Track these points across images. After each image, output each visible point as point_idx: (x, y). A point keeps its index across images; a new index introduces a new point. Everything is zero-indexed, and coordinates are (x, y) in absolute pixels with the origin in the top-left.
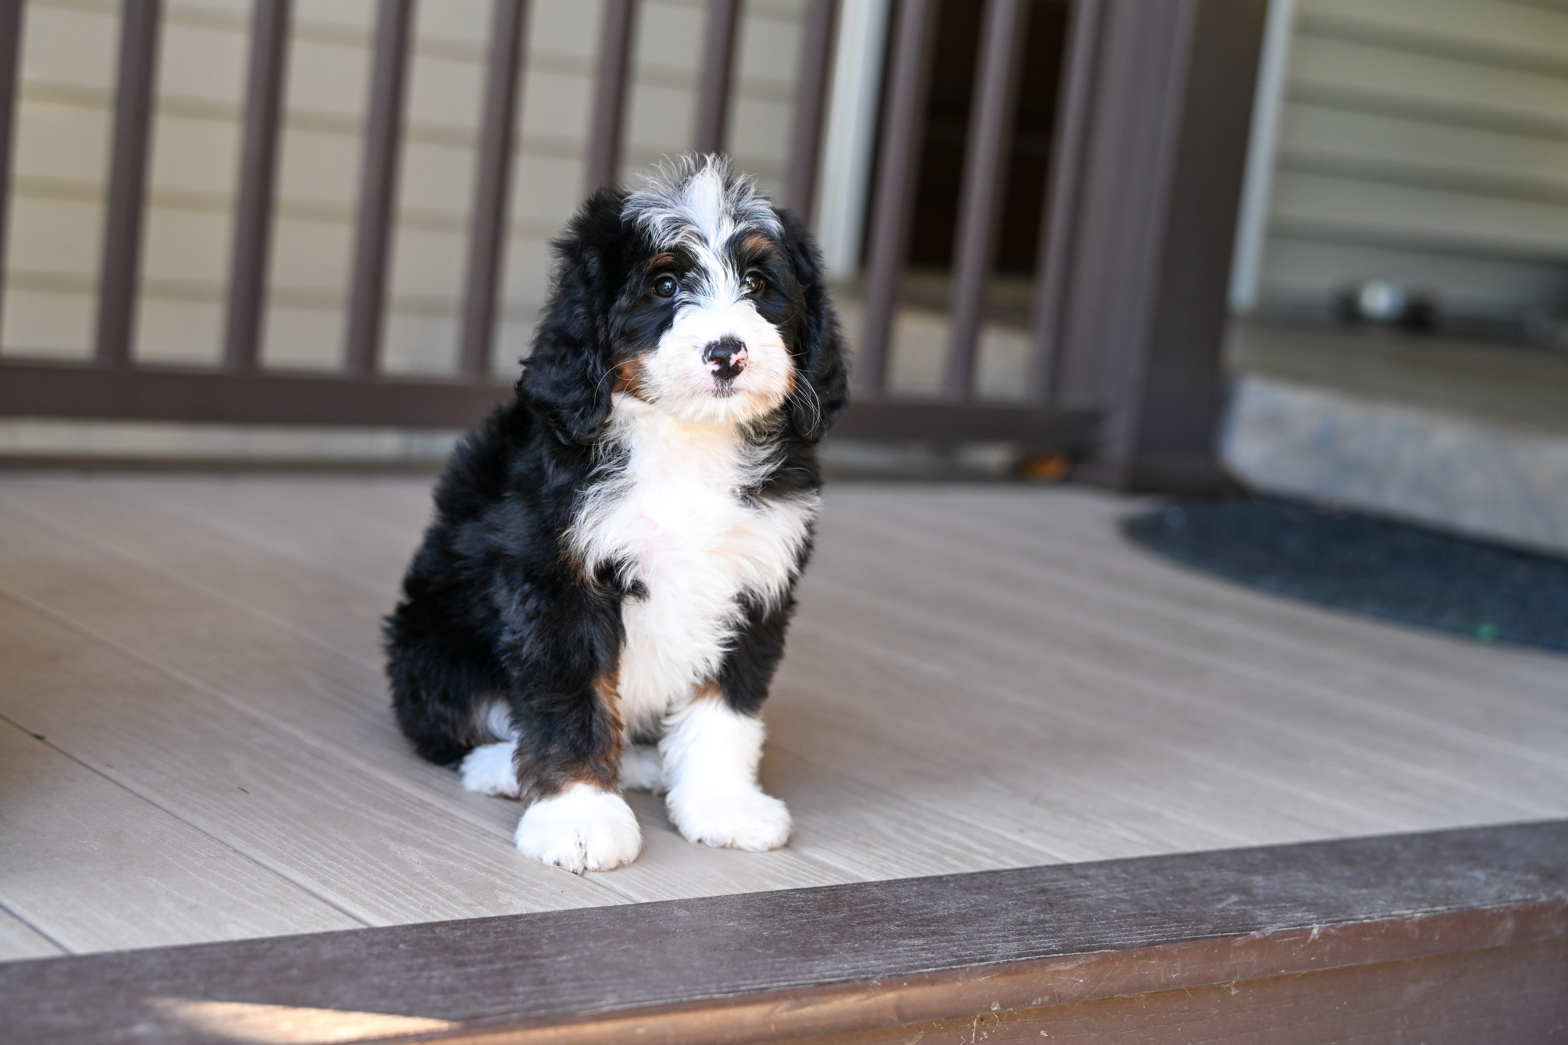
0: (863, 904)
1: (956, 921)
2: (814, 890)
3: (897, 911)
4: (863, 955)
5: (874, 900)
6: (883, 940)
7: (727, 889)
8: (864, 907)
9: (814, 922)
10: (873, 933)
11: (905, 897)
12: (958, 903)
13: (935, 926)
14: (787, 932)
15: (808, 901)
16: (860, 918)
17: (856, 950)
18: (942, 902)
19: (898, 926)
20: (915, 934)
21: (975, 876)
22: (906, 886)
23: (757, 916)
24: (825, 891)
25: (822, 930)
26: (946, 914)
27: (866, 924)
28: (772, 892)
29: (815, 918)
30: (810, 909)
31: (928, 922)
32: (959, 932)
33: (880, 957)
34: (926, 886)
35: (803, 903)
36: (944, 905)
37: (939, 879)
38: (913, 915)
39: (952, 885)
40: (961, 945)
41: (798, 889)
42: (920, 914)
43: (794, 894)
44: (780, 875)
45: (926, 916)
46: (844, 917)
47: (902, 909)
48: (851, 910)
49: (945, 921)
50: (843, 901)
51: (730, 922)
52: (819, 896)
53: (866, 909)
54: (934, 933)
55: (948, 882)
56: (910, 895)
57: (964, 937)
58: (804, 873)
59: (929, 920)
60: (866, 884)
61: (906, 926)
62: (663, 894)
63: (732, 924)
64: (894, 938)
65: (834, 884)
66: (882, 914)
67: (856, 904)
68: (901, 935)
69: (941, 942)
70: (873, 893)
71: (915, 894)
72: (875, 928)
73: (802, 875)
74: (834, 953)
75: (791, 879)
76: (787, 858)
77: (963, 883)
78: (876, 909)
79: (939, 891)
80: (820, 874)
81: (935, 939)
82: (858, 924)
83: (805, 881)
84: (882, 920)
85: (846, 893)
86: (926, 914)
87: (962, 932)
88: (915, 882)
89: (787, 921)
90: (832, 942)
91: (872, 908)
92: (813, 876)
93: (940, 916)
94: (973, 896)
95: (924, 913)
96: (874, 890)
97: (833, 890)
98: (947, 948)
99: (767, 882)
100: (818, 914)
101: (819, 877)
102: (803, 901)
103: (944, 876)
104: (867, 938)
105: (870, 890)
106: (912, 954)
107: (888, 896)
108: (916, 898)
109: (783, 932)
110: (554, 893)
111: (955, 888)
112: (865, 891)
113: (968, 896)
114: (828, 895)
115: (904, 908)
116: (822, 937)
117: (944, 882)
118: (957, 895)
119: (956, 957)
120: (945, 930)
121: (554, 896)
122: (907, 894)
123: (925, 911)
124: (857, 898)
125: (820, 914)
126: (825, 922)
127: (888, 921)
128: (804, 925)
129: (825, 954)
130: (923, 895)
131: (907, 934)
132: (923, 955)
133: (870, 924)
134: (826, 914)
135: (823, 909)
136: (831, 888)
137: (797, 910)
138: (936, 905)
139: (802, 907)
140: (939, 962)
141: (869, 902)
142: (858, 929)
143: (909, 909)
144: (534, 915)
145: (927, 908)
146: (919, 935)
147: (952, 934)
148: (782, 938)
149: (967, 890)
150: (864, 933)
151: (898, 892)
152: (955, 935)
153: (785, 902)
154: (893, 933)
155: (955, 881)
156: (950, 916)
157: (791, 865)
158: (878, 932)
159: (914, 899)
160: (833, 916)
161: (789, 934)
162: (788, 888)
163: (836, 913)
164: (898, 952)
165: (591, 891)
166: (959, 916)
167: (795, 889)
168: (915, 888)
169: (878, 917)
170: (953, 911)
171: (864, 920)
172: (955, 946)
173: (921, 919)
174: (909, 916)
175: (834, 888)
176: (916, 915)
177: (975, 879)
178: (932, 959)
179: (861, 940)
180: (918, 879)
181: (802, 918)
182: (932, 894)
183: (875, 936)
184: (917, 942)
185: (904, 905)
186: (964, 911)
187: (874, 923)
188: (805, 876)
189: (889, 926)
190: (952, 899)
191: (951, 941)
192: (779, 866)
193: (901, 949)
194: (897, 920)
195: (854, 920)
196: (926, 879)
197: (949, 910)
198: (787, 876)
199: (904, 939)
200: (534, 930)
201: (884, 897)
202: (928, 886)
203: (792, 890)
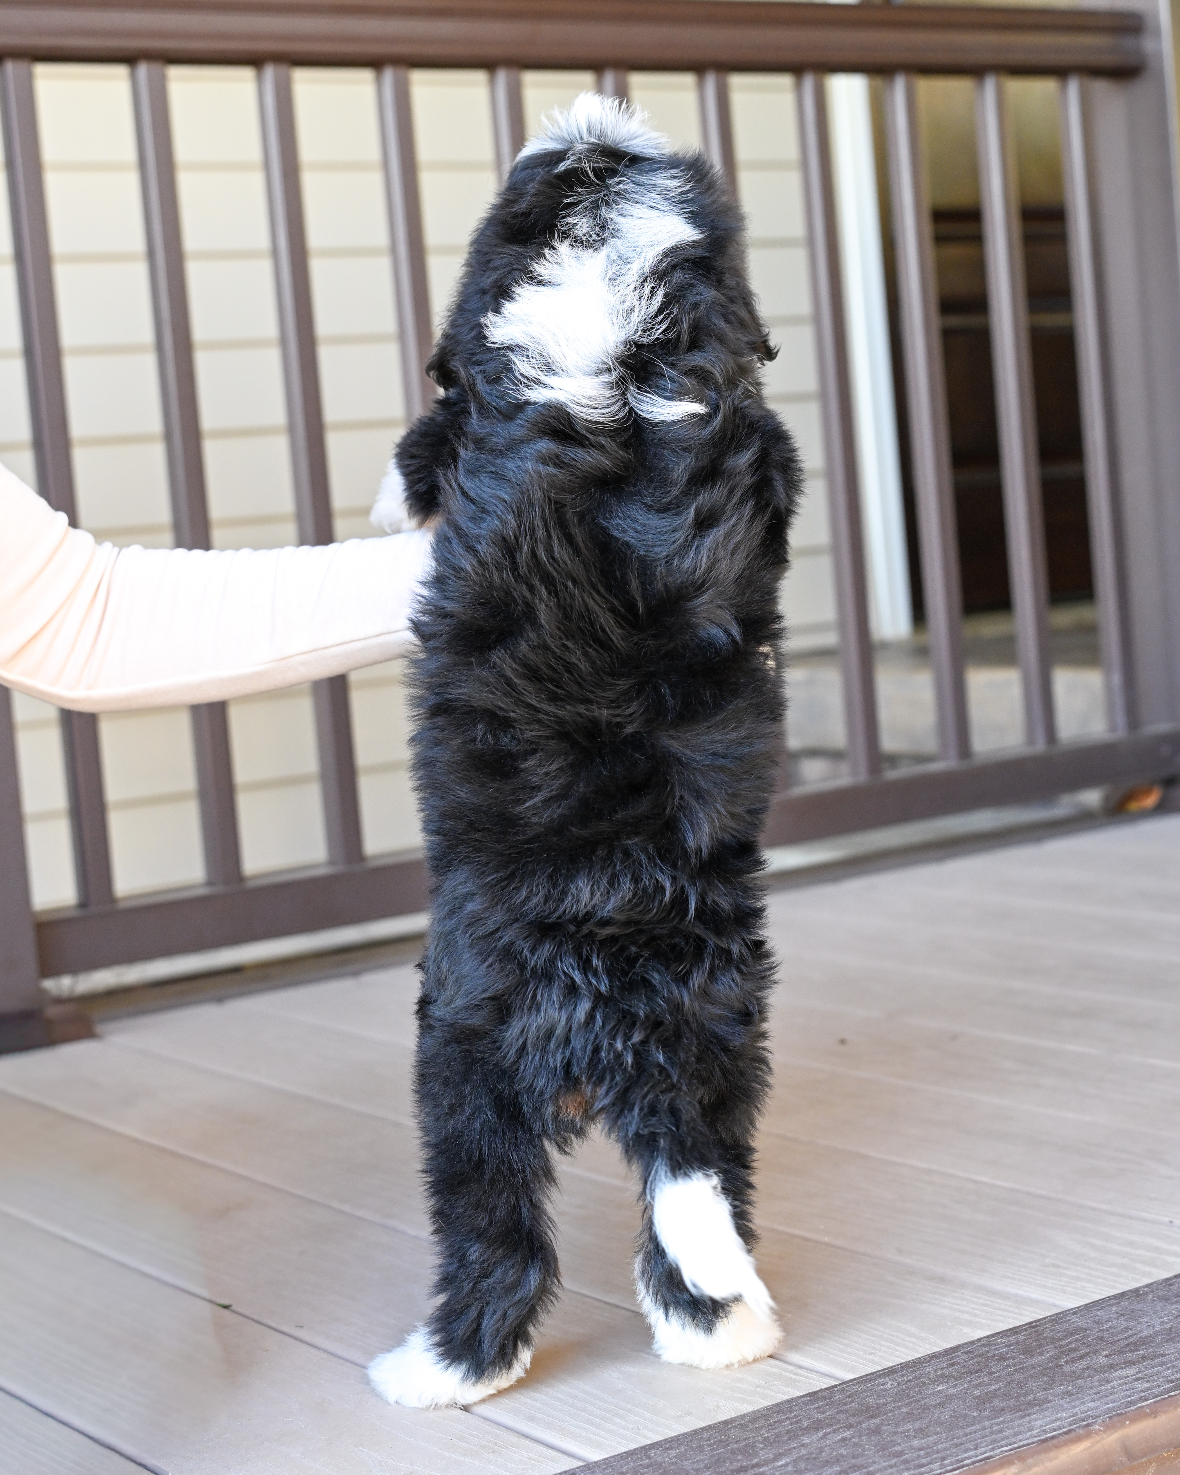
0: (1066, 1337)
1: (1163, 1338)
2: (1014, 1331)
3: (1101, 1339)
4: (1079, 1399)
5: (1077, 1331)
6: (1095, 1376)
7: (927, 1346)
8: (1067, 1341)
9: (1022, 1368)
10: (1083, 1370)
11: (1106, 1322)
12: (1161, 1318)
13: (1143, 1349)
14: (997, 1386)
15: (1011, 1345)
16: (1066, 1355)
17: (1070, 1394)
18: (1144, 1320)
19: (1106, 1356)
20: (1125, 1363)
21: (1171, 1282)
22: (1104, 1307)
23: (963, 1373)
24: (1025, 1330)
25: (1032, 1377)
26: (1151, 1332)
27: (1073, 1361)
28: (972, 1343)
29: (1021, 1364)
30: (1014, 1354)
31: (1135, 1346)
32: (1169, 1352)
33: (1096, 1397)
34: (1124, 1303)
35: (1006, 1349)
36: (1147, 1322)
37: (1136, 1293)
38: (1118, 1341)
39: (1151, 1296)
40: (1174, 1367)
41: (998, 1333)
42: (1126, 1338)
43: (995, 1340)
44: (977, 1319)
45: (1132, 1340)
46: (1051, 1357)
47: (1106, 1335)
48: (1055, 1348)
49: (1151, 1342)
50: (1046, 1338)
51: (938, 1385)
52: (1021, 1338)
53: (1070, 1343)
54: (1144, 1358)
55: (1146, 1294)
56: (1110, 1317)
57: (1175, 1357)
58: (1000, 1312)
59: (1136, 1343)
60: (1065, 1313)
61: (1113, 1354)
62: (866, 1366)
63: (940, 1388)
64: (1105, 1372)
65: (1032, 1320)
66: (1087, 1346)
67: (1059, 1340)
68: (1112, 1367)
69: (1153, 1367)
70: (1073, 1322)
71: (1116, 1315)
72: (1084, 1363)
73: (999, 1315)
74: (1049, 1401)
75: (989, 1322)
76: (979, 1298)
77: (1160, 1293)
78: (1080, 1340)
79: (1139, 1307)
80: (1016, 1310)
81: (1146, 1365)
82: (1067, 1362)
83: (1003, 1322)
84: (1089, 1352)
85: (1046, 1328)
86: (1132, 1336)
87: (1172, 1351)
88: (1112, 1302)
89: (995, 1373)
90: (1045, 1389)
91: (1076, 1340)
92: (1010, 1314)
93: (1146, 1337)
94: (1174, 1306)
95: (1129, 1336)
96: (1074, 1319)
97: (1034, 1327)
98: (1161, 1373)
99: (966, 1330)
100: (1023, 1359)
101: (1016, 1314)
102: (1006, 1346)
103: (1141, 1287)
104: (1078, 1378)
105: (1070, 1320)
106: (1127, 1387)
107: (1089, 1323)
108: (1118, 1319)
109: (993, 1387)
110: (758, 1386)
111: (1154, 1300)
112: (1065, 1322)
113: (1168, 1307)
114: (1030, 1334)
115: (1109, 1334)
116: (1033, 1385)
117: (1141, 1295)
118: (1158, 1308)
119: (1172, 1382)
120: (1154, 1352)
121: (759, 1389)
122: (1108, 1317)
123: (1130, 1333)
124: (1059, 1332)
125: (1026, 1358)
126: (1033, 1367)
127: (1095, 1352)
128: (1012, 1374)
129: (1040, 1404)
130: (1123, 1315)
131: (1117, 1365)
132: (1139, 1386)
133: (1078, 1360)
134: (1032, 1356)
135: (1028, 1352)
136: (1030, 1325)
137: (1002, 1358)
138: (1138, 1324)
139: (1007, 1353)
140: (1156, 1391)
141: (1072, 1335)
142: (1067, 1369)
143: (1113, 1335)
144: (743, 1417)
145: (1131, 1329)
146: (1130, 1363)
147: (1163, 1355)
148: (994, 1395)
149: (1167, 1299)
150: (1074, 1372)
151: (1098, 1316)
152: (1165, 1355)
153: (988, 1352)
154: (1104, 1366)
155: (1152, 1292)
156: (1156, 1333)
157: (986, 1305)
158: (1088, 1368)
159: (1116, 1321)
160: (1039, 1358)
161: (1000, 1389)
162: (989, 1333)
163: (1041, 1354)
164: (1113, 1388)
165: (794, 1376)
166: (1164, 1332)
167: (995, 1334)
168: (1114, 1309)
169: (1085, 1350)
170: (1158, 1328)
171: (1071, 1357)
172: (1168, 1369)
173: (1128, 1344)
174: (1115, 1342)
175: (1033, 1324)
176: (1122, 1339)
177: (1171, 1285)
178: (1148, 1389)
179: (1073, 1381)
180: (1115, 1297)
181: (1008, 1366)
182: (1132, 1312)
183: (1086, 1374)
184: (1129, 1372)
185: (1107, 1331)
186: (1168, 1326)
187: (1081, 1357)
188: (1002, 1316)
189: (1097, 1358)
190: (1154, 1313)
191: (1162, 1364)
192: (973, 1309)
193: (1114, 1383)
194: (1103, 1350)
195: (1061, 1358)
196: (1122, 1295)
197: (1154, 1327)
198: (984, 1319)
199: (1116, 1371)
200: (747, 1435)
201: (1085, 1326)
202: (1127, 1303)
203: (992, 1336)
